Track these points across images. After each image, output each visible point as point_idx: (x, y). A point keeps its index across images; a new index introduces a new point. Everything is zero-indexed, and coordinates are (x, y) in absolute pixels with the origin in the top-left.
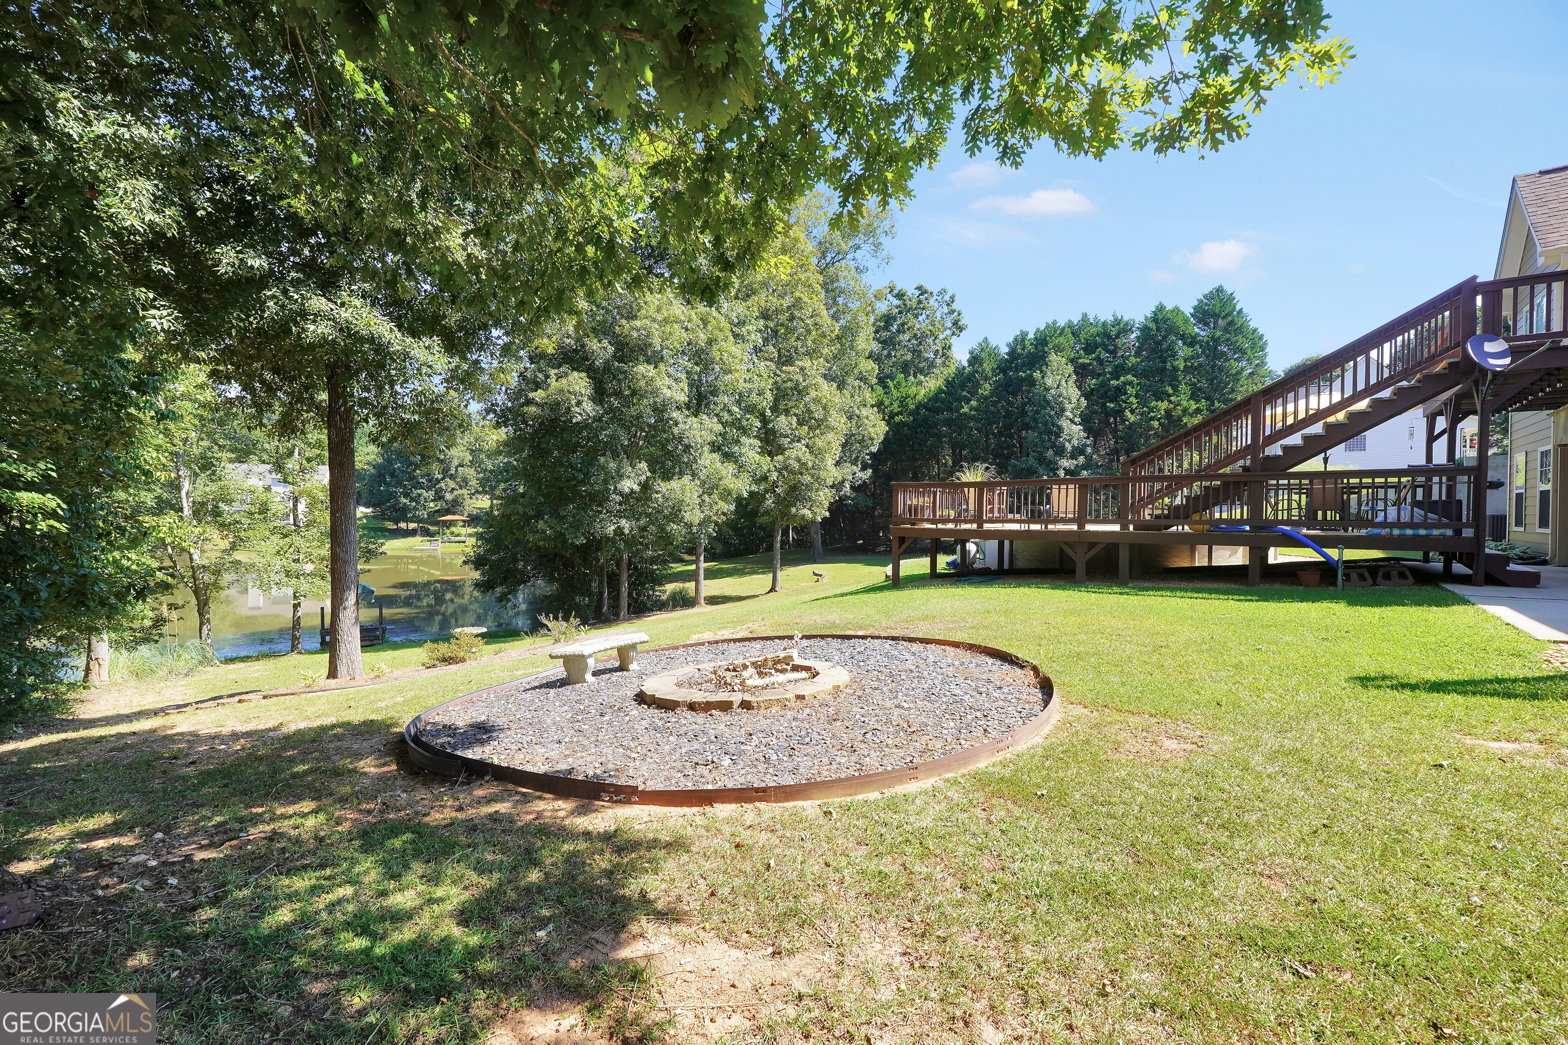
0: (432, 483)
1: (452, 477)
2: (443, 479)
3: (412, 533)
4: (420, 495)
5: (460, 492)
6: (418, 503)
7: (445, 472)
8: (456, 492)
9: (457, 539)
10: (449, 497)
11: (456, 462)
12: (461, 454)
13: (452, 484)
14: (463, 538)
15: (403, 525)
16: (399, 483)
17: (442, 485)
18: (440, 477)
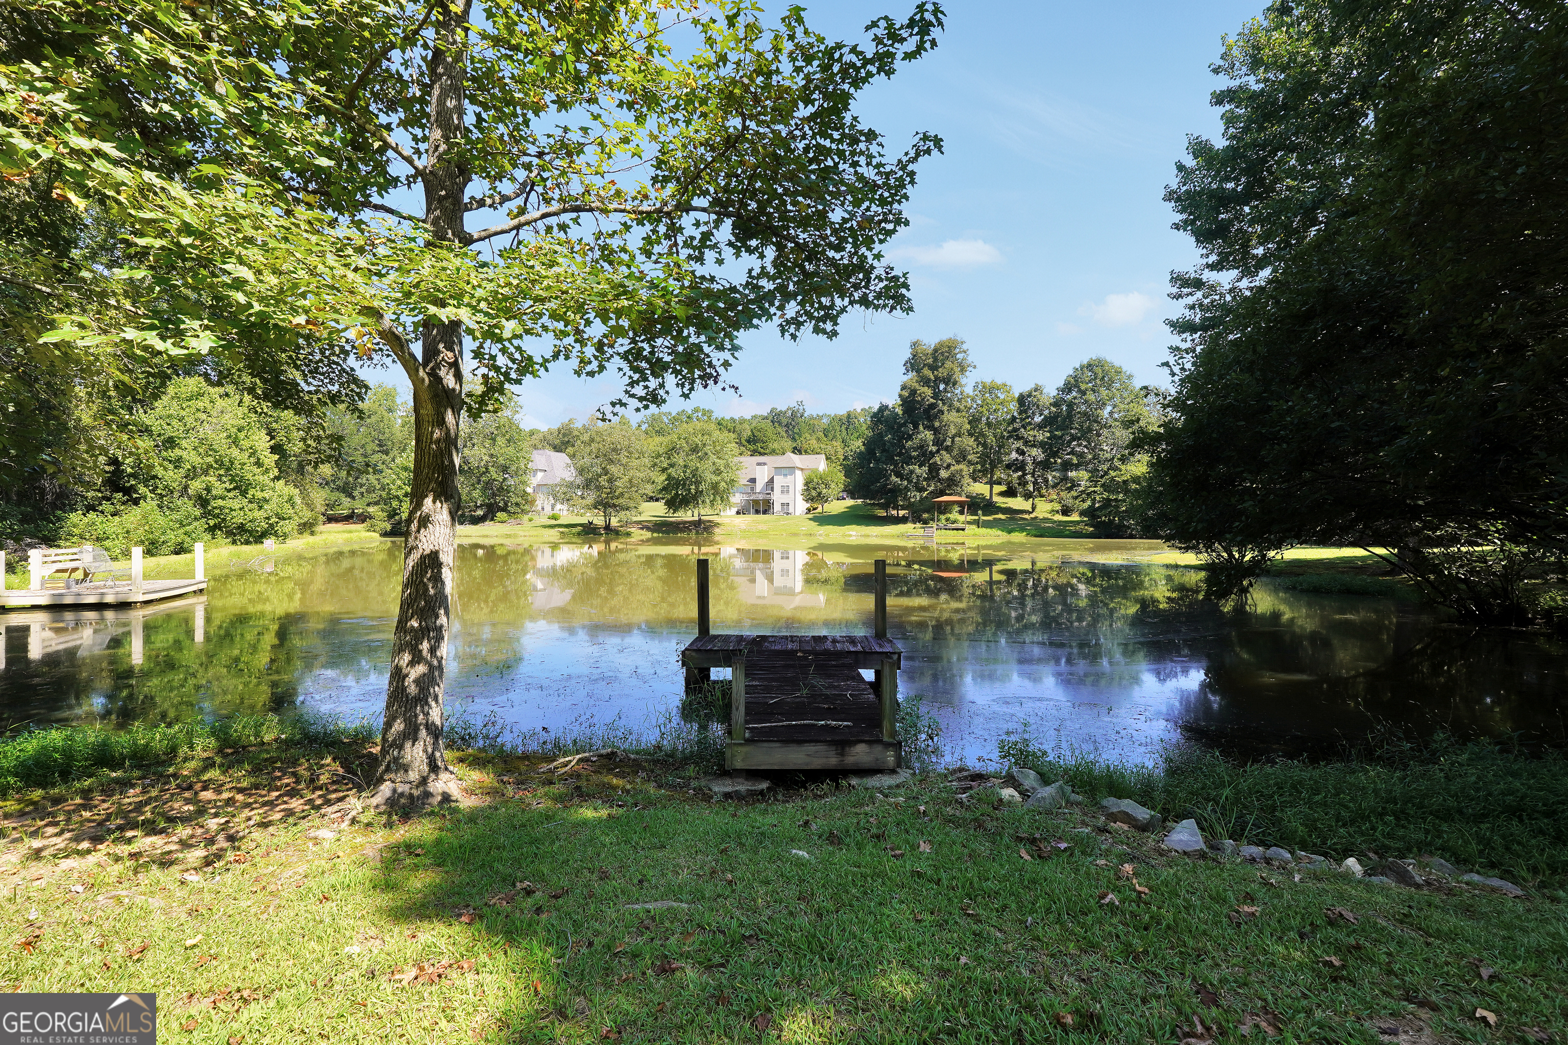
0: (925, 457)
1: (948, 449)
2: (938, 451)
3: (903, 520)
4: (912, 472)
5: (957, 467)
6: (910, 481)
7: (938, 443)
8: (952, 468)
9: (954, 526)
10: (944, 474)
11: (953, 431)
12: (959, 420)
13: (947, 458)
14: (960, 526)
15: (894, 512)
16: (890, 460)
17: (937, 459)
18: (934, 449)
